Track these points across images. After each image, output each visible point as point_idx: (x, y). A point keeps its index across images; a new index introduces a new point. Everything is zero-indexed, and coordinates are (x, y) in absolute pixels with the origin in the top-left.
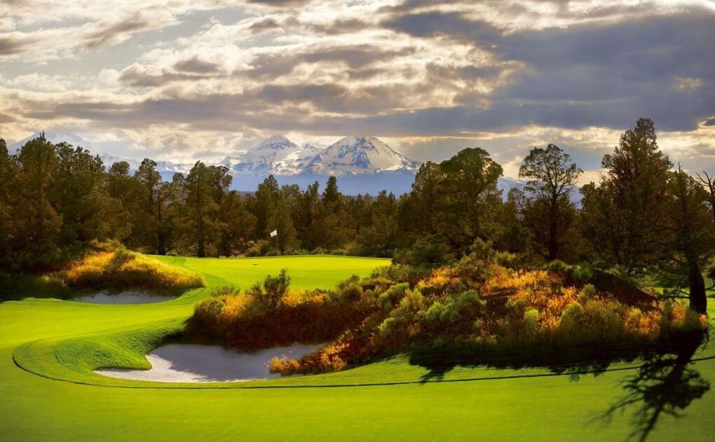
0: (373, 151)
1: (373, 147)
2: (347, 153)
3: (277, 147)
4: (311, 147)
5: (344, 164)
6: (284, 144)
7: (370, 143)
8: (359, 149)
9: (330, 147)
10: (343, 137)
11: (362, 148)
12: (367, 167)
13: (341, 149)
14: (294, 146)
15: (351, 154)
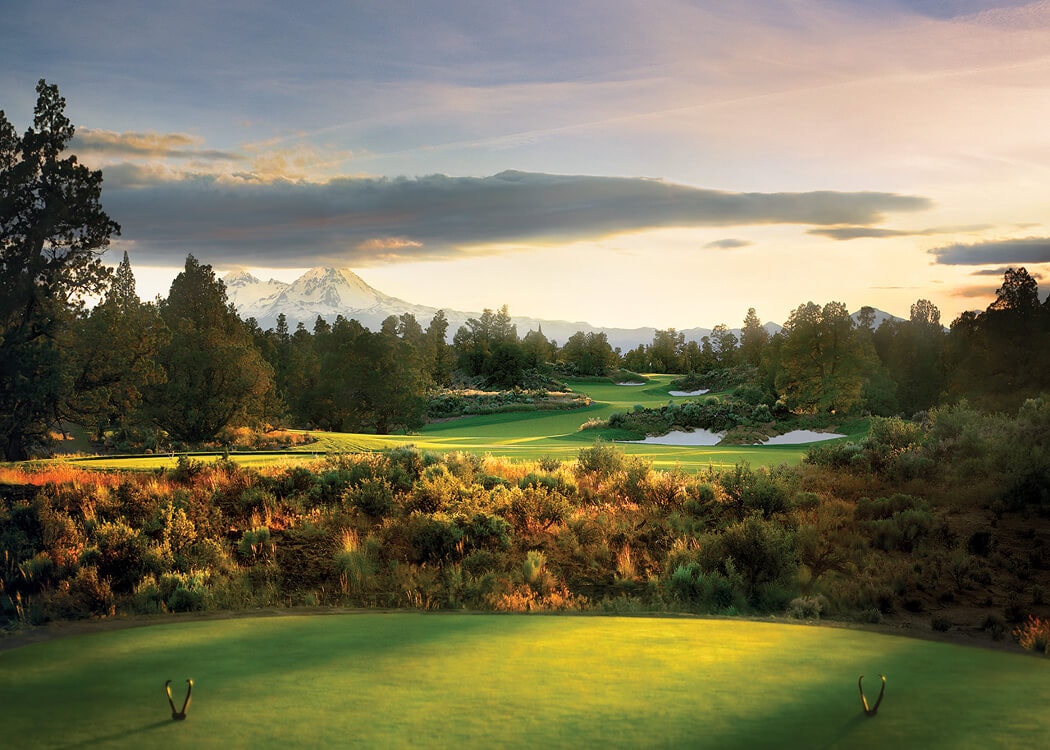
0: (344, 285)
1: (344, 280)
2: (314, 288)
3: (238, 284)
4: (275, 283)
5: (312, 304)
6: (245, 279)
7: (340, 275)
8: (328, 282)
9: (296, 282)
10: (309, 270)
11: (333, 281)
12: (336, 306)
13: (308, 285)
14: (257, 281)
15: (321, 289)
